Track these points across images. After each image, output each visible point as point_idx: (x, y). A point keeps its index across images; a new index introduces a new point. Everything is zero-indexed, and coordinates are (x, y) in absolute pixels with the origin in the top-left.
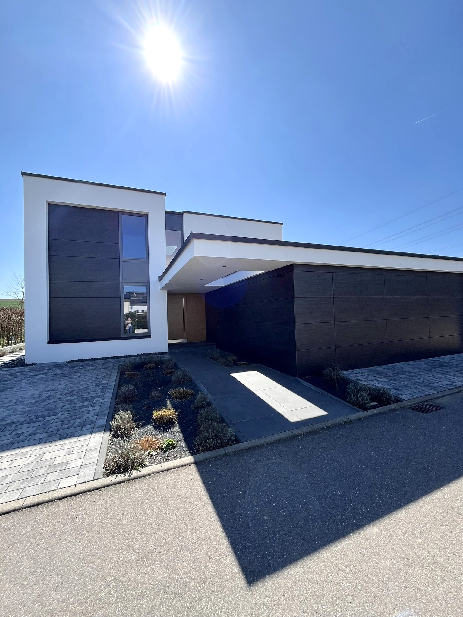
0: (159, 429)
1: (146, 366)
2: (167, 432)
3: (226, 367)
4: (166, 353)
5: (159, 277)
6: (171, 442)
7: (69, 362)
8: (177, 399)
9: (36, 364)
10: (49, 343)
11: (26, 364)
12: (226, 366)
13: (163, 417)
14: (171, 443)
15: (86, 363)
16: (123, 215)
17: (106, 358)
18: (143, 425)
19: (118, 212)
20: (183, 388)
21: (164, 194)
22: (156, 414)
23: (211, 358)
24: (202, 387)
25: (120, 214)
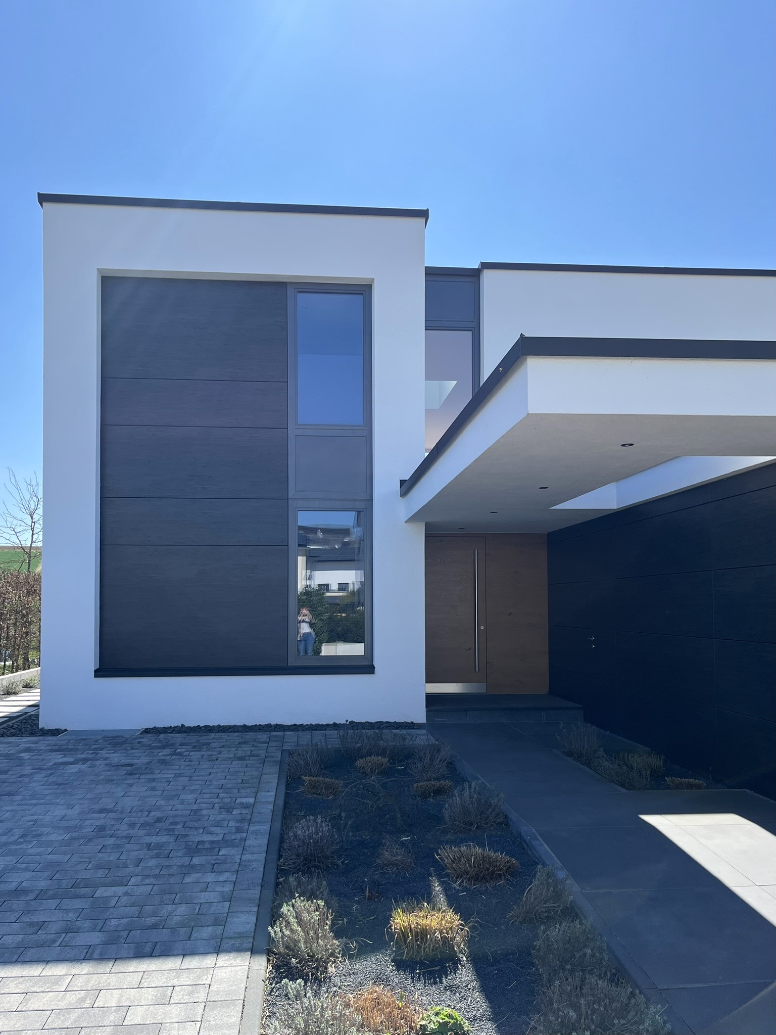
0: (412, 971)
1: (360, 762)
2: (435, 983)
3: (623, 790)
4: (419, 726)
5: (402, 482)
6: (453, 1018)
7: (147, 731)
8: (462, 882)
9: (66, 730)
10: (99, 673)
11: (42, 729)
12: (623, 786)
13: (422, 934)
14: (452, 1021)
15: (193, 738)
16: (299, 295)
17: (245, 728)
18: (363, 952)
19: (285, 284)
20: (481, 845)
21: (423, 214)
22: (401, 920)
23: (570, 754)
24: (544, 848)
25: (290, 291)
